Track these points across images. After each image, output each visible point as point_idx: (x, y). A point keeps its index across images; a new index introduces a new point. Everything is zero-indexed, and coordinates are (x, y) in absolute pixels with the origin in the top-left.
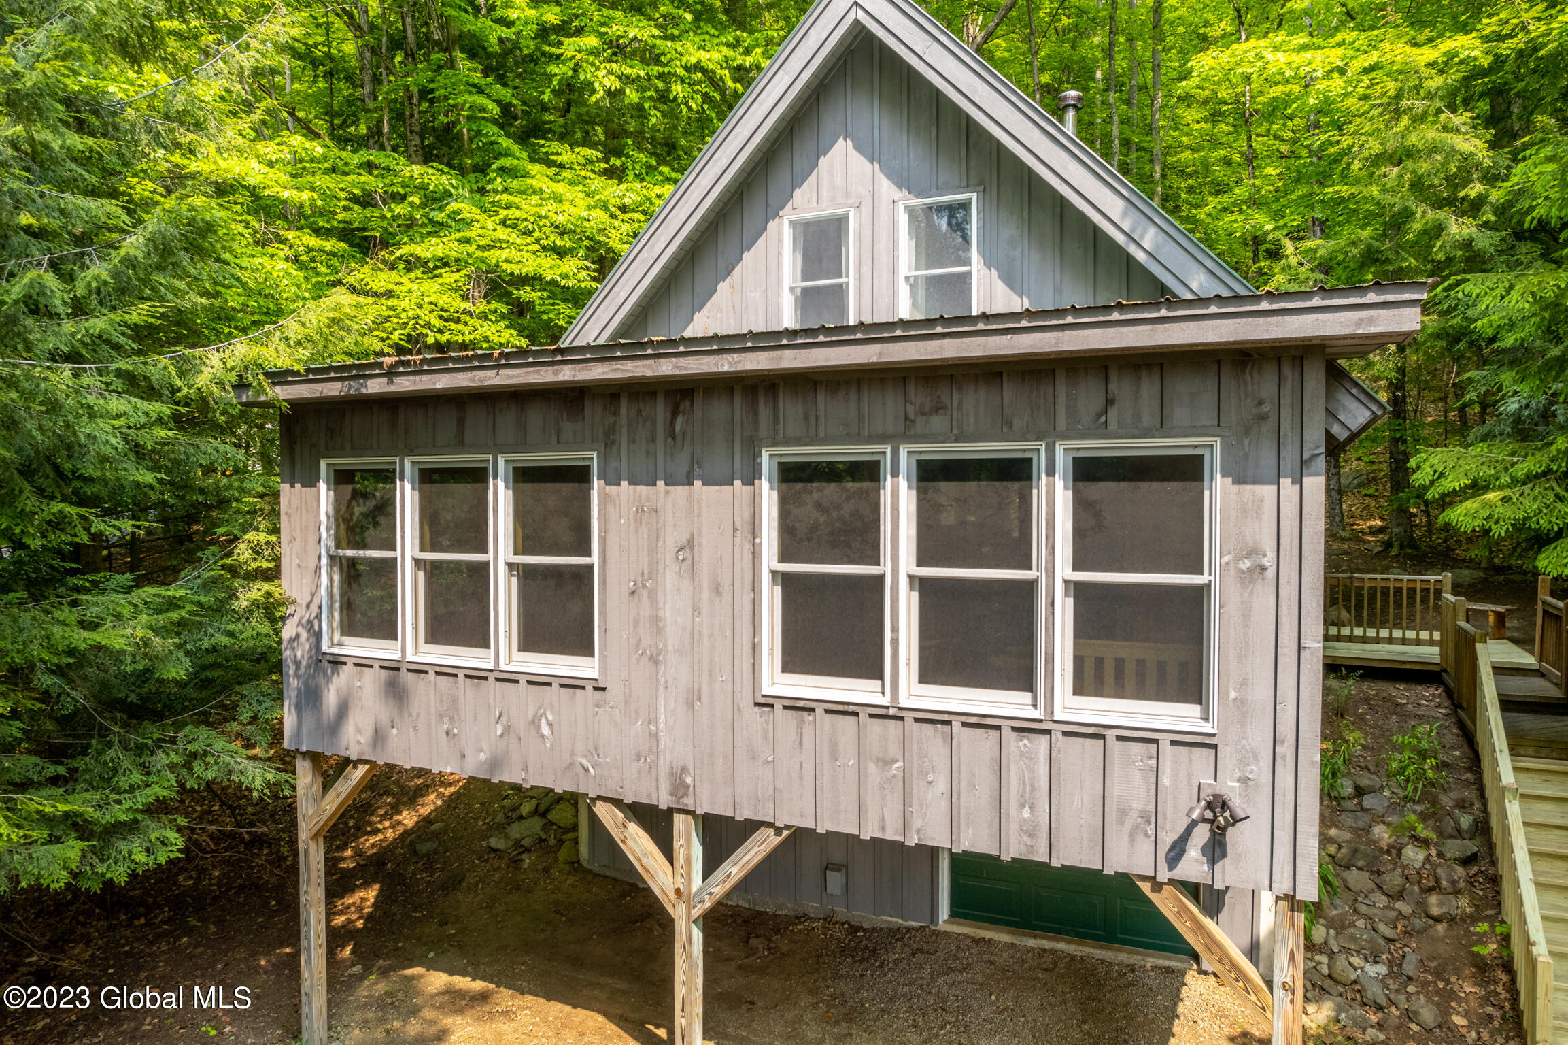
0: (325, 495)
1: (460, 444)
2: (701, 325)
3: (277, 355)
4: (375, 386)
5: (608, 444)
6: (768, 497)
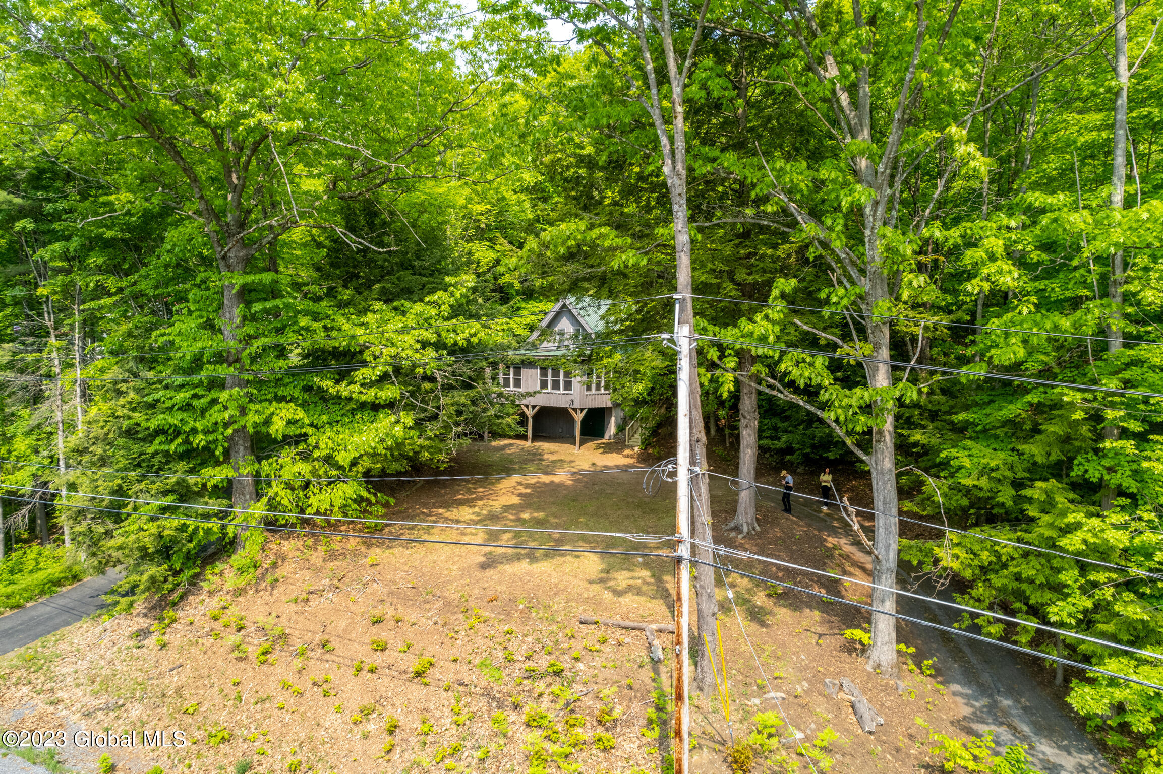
5: (523, 366)
6: (539, 371)
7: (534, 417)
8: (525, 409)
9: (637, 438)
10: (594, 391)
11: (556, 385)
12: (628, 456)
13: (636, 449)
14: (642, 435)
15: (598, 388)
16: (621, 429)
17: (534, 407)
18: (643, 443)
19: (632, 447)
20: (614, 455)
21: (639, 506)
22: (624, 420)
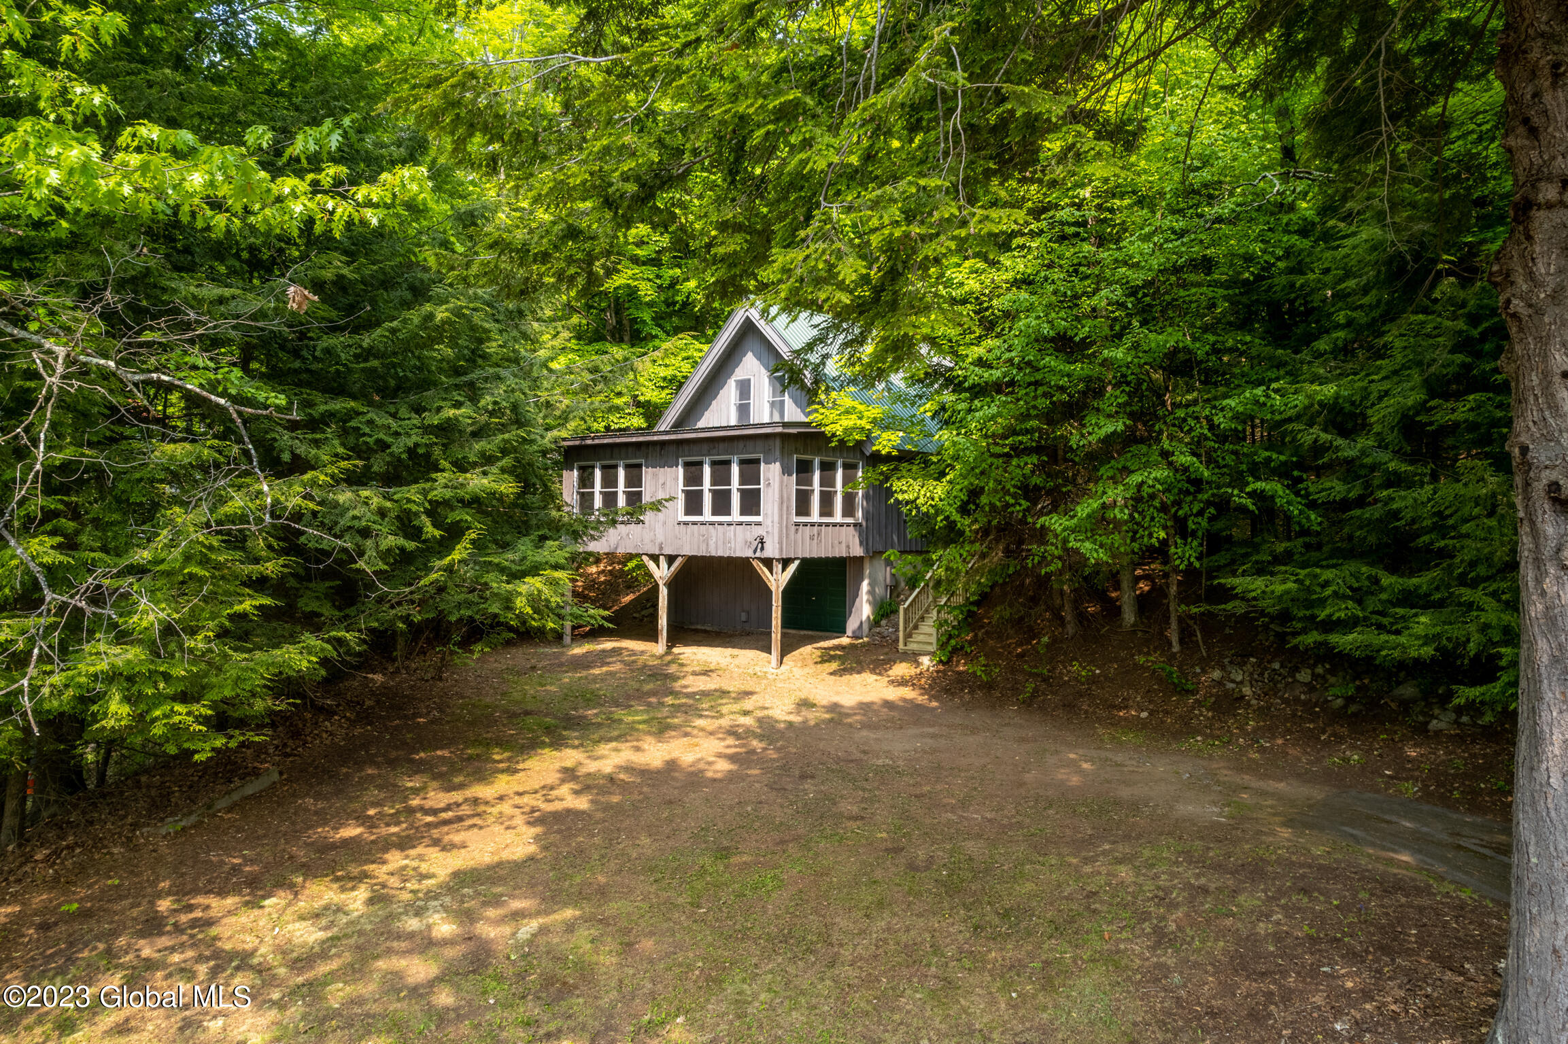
0: (576, 473)
1: (612, 458)
2: (701, 424)
3: (564, 434)
4: (589, 442)
5: (646, 458)
6: (681, 470)
7: (672, 584)
8: (652, 565)
9: (928, 634)
10: (815, 517)
11: (721, 504)
12: (902, 682)
13: (926, 661)
14: (941, 624)
15: (827, 509)
16: (885, 611)
17: (671, 559)
18: (942, 646)
19: (912, 657)
20: (868, 678)
21: (951, 888)
22: (894, 589)
